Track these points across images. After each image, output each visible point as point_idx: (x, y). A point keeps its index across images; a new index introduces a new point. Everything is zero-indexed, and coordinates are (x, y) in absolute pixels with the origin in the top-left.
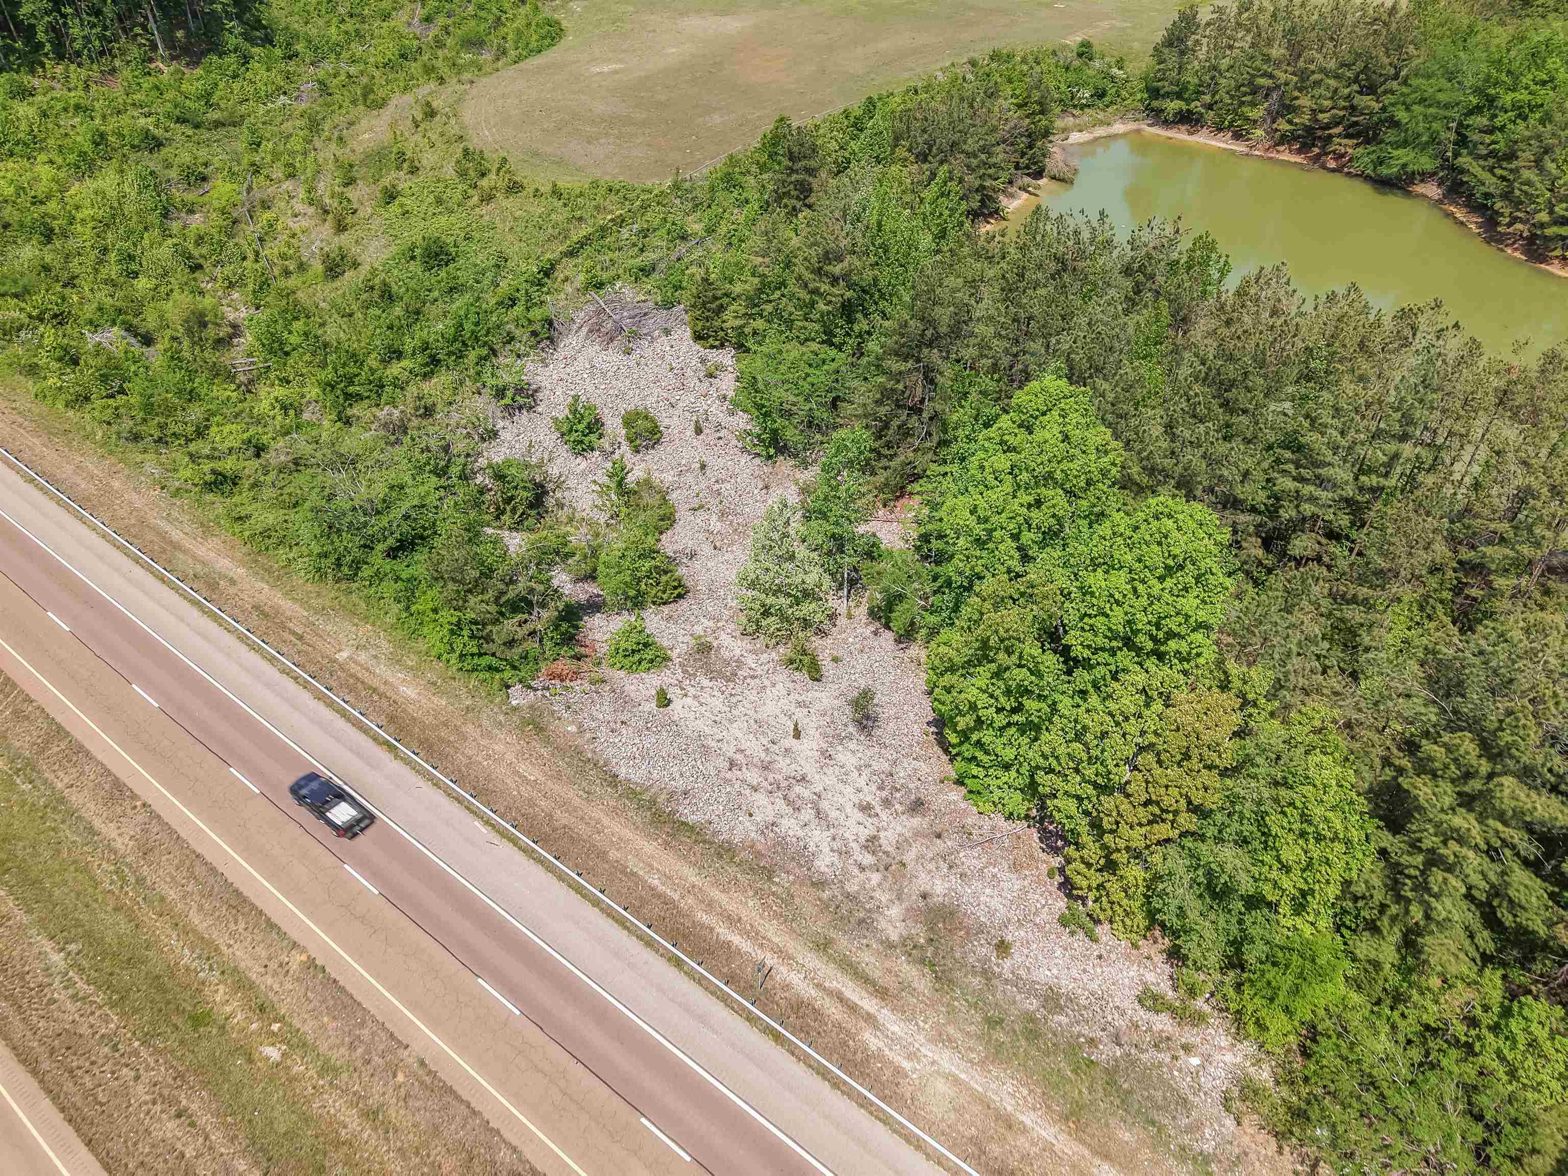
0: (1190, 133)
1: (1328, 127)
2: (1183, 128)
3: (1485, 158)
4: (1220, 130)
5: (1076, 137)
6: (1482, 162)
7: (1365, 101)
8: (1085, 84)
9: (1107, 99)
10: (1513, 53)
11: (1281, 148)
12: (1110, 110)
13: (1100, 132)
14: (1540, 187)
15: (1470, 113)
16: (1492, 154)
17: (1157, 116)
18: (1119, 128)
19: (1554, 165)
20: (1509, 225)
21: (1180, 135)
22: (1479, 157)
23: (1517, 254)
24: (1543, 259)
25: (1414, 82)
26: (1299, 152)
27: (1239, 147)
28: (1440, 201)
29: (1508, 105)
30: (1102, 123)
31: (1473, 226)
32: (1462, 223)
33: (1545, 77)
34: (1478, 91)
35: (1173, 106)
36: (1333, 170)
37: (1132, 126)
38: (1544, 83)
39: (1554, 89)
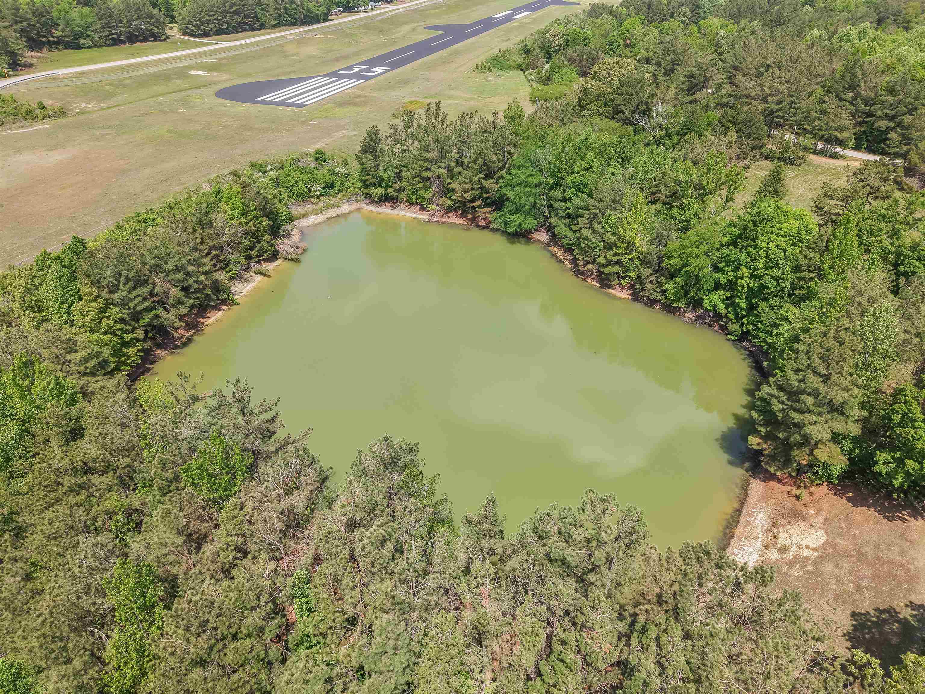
0: (393, 208)
1: (473, 200)
2: (389, 204)
3: (564, 218)
4: (412, 204)
5: (312, 220)
6: (564, 221)
7: (489, 184)
8: (316, 181)
9: (336, 189)
10: (566, 150)
11: (450, 215)
12: (339, 196)
13: (332, 213)
14: (595, 241)
15: (551, 188)
16: (568, 216)
17: (370, 198)
18: (346, 208)
19: (599, 226)
20: (585, 265)
21: (386, 210)
22: (561, 218)
23: (594, 283)
24: (610, 286)
25: (513, 171)
26: (462, 216)
27: (424, 216)
28: (548, 245)
29: (570, 184)
30: (333, 206)
31: (567, 263)
32: (561, 261)
33: (587, 166)
34: (553, 174)
35: (377, 191)
36: (483, 228)
37: (355, 206)
38: (586, 169)
39: (593, 172)
